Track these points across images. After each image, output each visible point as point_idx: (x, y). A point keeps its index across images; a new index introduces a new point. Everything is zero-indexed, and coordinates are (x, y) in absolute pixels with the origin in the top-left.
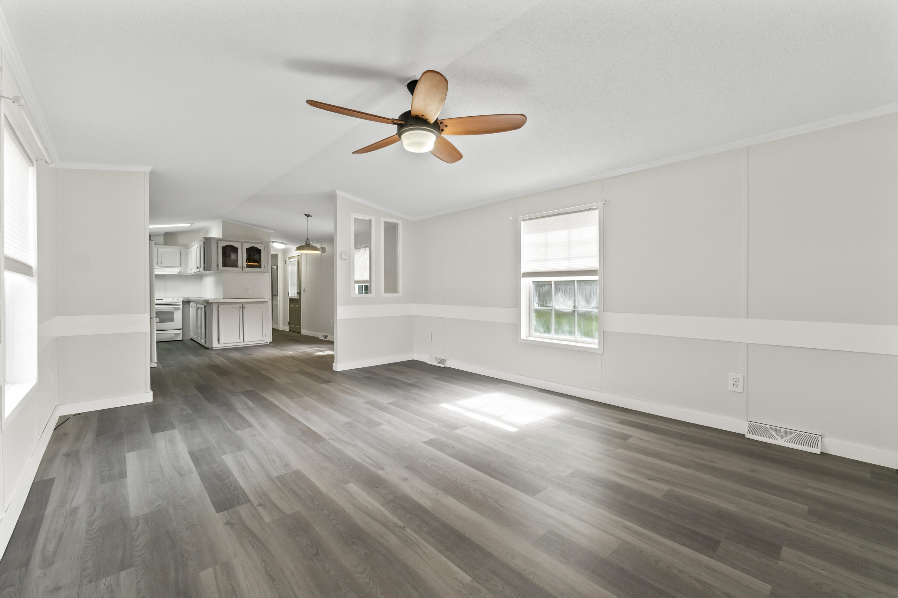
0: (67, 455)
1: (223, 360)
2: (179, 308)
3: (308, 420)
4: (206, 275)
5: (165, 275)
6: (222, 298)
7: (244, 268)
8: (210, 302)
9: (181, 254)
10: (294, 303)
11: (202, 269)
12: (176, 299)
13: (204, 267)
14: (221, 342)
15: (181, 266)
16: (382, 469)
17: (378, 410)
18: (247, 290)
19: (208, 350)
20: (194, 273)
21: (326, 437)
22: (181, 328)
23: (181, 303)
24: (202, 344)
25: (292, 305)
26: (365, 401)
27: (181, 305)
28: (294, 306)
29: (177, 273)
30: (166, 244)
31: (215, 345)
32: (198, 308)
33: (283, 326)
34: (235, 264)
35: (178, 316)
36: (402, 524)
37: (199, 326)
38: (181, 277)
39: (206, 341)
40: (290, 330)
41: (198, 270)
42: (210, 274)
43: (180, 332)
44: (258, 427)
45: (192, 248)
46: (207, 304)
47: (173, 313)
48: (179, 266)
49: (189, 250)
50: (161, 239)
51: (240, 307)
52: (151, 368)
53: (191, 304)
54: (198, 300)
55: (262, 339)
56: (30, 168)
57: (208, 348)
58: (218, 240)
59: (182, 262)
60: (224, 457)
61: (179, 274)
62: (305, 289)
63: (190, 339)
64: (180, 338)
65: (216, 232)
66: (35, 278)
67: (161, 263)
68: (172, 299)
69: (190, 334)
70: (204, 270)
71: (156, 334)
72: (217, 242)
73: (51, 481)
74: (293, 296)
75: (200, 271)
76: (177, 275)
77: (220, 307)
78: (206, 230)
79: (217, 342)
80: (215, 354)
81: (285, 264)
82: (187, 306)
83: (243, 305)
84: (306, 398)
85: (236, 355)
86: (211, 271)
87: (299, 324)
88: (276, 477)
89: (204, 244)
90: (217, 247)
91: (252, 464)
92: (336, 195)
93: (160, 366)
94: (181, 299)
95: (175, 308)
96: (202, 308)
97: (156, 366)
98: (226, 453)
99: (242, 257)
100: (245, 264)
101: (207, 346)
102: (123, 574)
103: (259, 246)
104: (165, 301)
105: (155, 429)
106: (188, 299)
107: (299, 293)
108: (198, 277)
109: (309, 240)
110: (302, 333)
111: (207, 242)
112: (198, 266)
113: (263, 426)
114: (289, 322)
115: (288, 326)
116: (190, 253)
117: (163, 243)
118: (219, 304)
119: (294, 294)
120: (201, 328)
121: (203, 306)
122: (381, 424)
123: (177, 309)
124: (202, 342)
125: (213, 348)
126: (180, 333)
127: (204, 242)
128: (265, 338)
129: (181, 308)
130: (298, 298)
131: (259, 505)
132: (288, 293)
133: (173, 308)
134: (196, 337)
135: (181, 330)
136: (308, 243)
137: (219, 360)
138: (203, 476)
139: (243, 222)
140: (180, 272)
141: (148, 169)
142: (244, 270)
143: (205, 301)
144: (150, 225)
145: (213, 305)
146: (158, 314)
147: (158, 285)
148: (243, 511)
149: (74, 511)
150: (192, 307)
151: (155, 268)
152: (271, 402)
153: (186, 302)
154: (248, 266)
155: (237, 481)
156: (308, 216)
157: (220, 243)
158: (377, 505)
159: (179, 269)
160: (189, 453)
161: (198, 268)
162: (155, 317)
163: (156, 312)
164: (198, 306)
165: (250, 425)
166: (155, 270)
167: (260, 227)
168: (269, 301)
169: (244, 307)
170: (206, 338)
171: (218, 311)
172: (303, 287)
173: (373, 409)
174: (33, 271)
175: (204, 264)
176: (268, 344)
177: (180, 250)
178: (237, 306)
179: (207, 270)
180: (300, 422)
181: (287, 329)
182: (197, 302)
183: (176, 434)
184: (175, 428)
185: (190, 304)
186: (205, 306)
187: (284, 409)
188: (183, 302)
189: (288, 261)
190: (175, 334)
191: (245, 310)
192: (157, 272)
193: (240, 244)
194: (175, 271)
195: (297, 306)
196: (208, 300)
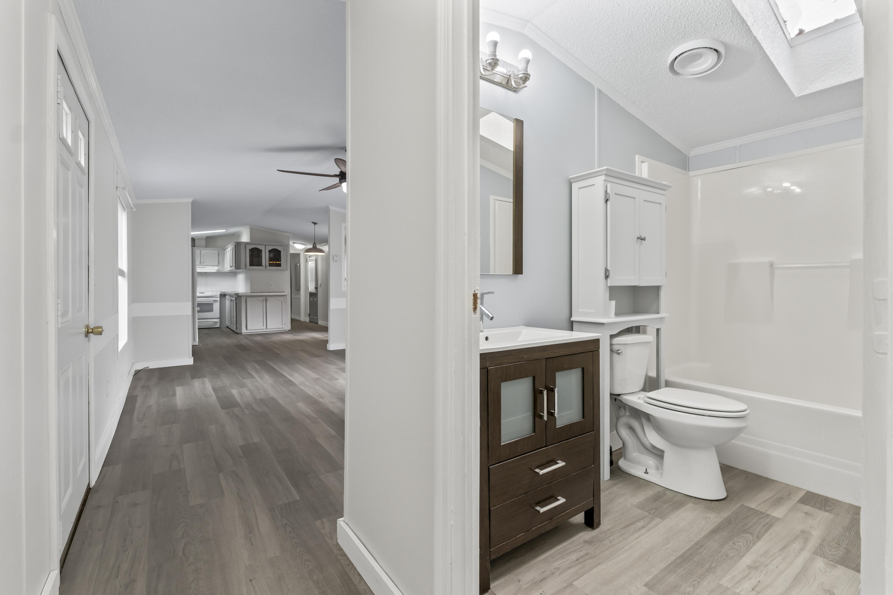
0: (143, 387)
1: (247, 341)
2: (217, 300)
3: (292, 376)
4: (239, 273)
5: (206, 272)
6: (250, 292)
7: (267, 266)
8: (239, 295)
9: (219, 255)
10: (313, 295)
11: (234, 268)
12: (215, 292)
13: (235, 266)
14: (248, 329)
15: (219, 265)
16: (323, 398)
17: (342, 372)
18: (270, 285)
19: (238, 335)
20: (228, 271)
21: (298, 385)
22: (219, 317)
23: (219, 296)
24: (234, 330)
25: (311, 299)
26: (338, 367)
27: (219, 298)
28: (313, 299)
29: (216, 271)
30: (207, 246)
31: (244, 331)
32: (231, 300)
33: (304, 318)
34: (260, 264)
35: (216, 307)
36: (317, 417)
37: (232, 316)
38: (219, 274)
39: (236, 328)
40: (310, 321)
41: (231, 269)
42: (242, 271)
43: (218, 320)
44: (258, 378)
45: (227, 250)
46: (238, 297)
47: (212, 304)
48: (218, 265)
49: (225, 251)
50: (203, 242)
51: (264, 300)
52: (192, 346)
53: (227, 297)
54: (231, 293)
55: (282, 327)
56: (124, 213)
57: (238, 334)
58: (246, 244)
59: (220, 261)
60: (232, 391)
61: (217, 272)
62: (321, 284)
63: (226, 327)
64: (218, 326)
65: (245, 238)
66: (126, 279)
67: (203, 263)
68: (211, 293)
69: (226, 322)
70: (235, 269)
71: (198, 322)
72: (246, 245)
73: (136, 397)
74: (312, 290)
75: (232, 270)
76: (216, 272)
77: (248, 299)
78: (237, 235)
79: (245, 328)
80: (243, 337)
81: (306, 262)
82: (223, 299)
83: (266, 298)
84: (298, 366)
85: (259, 338)
86: (241, 269)
87: (317, 316)
88: (259, 399)
89: (235, 247)
90: (246, 249)
91: (247, 393)
92: (329, 209)
93: (201, 345)
94: (219, 293)
95: (214, 300)
96: (234, 300)
97: (197, 344)
98: (233, 389)
99: (265, 257)
100: (268, 262)
101: (236, 331)
102: (174, 425)
103: (279, 248)
104: (206, 294)
105: (193, 377)
106: (224, 293)
107: (316, 288)
108: (232, 274)
109: (316, 244)
110: (319, 324)
111: (238, 246)
112: (231, 265)
113: (261, 378)
114: (309, 314)
115: (309, 317)
116: (226, 254)
117: (204, 245)
118: (247, 297)
119: (313, 289)
120: (234, 318)
121: (234, 299)
122: (339, 379)
123: (216, 301)
124: (234, 328)
125: (242, 333)
126: (218, 322)
127: (235, 245)
128: (284, 326)
129: (219, 301)
130: (316, 292)
131: (245, 408)
132: (308, 288)
133: (213, 300)
134: (230, 324)
135: (219, 319)
136: (315, 246)
137: (244, 341)
138: (217, 397)
139: (267, 228)
140: (218, 270)
141: (190, 200)
142: (267, 268)
143: (236, 294)
144: (192, 232)
145: (242, 298)
146: (199, 305)
147: (200, 281)
148: (236, 410)
149: (150, 407)
150: (227, 299)
151: (197, 267)
152: (272, 366)
153: (223, 296)
154: (270, 265)
155: (236, 400)
156: (315, 224)
157: (247, 246)
158: (309, 410)
159: (217, 267)
160: (212, 388)
161: (231, 267)
162: (197, 307)
163: (198, 304)
164: (232, 298)
165: (253, 377)
166: (197, 268)
167: (281, 231)
168: (287, 294)
169: (267, 299)
170: (236, 325)
171: (246, 303)
172: (319, 282)
173: (340, 372)
174: (125, 274)
175: (235, 264)
176: (286, 332)
177: (218, 252)
178: (261, 299)
179: (237, 269)
180: (285, 377)
181: (307, 320)
182: (231, 296)
183: (206, 380)
184: (205, 377)
185: (225, 297)
186: (236, 298)
187: (279, 370)
188: (220, 295)
189: (308, 259)
190: (214, 322)
191: (268, 302)
192: (199, 270)
193: (264, 246)
194: (214, 269)
195: (315, 299)
196: (238, 294)
